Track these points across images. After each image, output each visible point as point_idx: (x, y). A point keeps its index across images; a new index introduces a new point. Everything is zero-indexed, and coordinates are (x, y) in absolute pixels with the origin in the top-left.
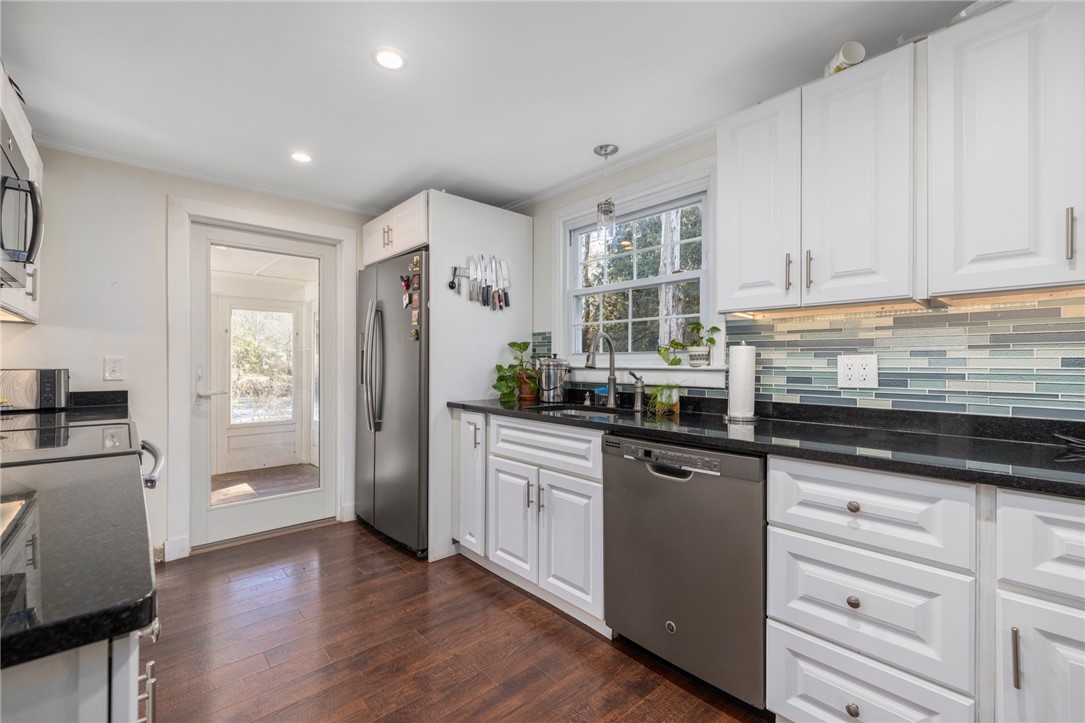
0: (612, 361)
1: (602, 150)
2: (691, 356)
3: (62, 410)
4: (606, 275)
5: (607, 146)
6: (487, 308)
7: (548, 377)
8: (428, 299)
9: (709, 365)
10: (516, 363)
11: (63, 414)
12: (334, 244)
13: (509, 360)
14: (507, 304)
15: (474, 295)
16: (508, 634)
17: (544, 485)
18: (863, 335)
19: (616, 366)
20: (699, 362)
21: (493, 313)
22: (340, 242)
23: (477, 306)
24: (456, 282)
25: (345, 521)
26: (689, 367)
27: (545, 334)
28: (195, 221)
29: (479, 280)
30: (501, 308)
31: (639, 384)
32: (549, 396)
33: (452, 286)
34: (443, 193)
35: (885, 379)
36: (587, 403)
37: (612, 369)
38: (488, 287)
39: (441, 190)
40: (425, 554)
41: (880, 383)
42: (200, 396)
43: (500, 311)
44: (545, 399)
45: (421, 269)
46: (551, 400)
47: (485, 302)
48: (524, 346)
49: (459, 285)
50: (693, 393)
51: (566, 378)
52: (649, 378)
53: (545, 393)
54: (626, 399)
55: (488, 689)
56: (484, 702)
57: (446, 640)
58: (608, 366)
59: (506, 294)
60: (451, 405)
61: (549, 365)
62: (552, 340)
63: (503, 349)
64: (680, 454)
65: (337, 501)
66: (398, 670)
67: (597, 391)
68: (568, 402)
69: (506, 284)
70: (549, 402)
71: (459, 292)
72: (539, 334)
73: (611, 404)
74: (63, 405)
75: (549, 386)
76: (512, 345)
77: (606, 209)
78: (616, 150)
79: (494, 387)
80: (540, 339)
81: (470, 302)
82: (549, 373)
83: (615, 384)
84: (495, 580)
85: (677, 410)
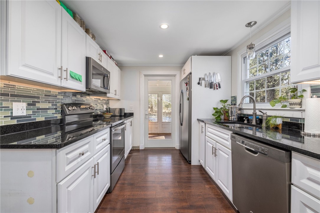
0: (254, 106)
1: (249, 25)
2: (290, 103)
3: (123, 116)
4: (257, 71)
5: (251, 23)
6: (212, 89)
7: (232, 112)
8: (191, 88)
9: (301, 107)
10: (223, 107)
11: (123, 117)
12: (175, 76)
13: (220, 106)
14: (220, 87)
15: (207, 85)
16: (201, 192)
17: (217, 148)
19: (257, 108)
20: (294, 106)
21: (214, 91)
22: (176, 75)
23: (208, 89)
24: (200, 82)
25: (177, 149)
26: (289, 108)
27: (234, 96)
28: (145, 76)
29: (209, 81)
30: (217, 89)
31: (265, 115)
32: (232, 118)
33: (199, 84)
34: (196, 56)
36: (246, 122)
37: (254, 109)
38: (212, 82)
39: (195, 55)
40: (190, 162)
42: (146, 115)
43: (217, 90)
44: (230, 119)
45: (189, 80)
46: (233, 120)
47: (211, 87)
48: (226, 101)
49: (201, 83)
50: (293, 120)
51: (239, 112)
52: (269, 113)
53: (230, 117)
54: (260, 121)
55: (186, 204)
56: (183, 207)
57: (183, 187)
58: (253, 108)
59: (219, 84)
60: (198, 120)
61: (232, 108)
62: (237, 99)
63: (218, 102)
64: (253, 144)
65: (175, 143)
66: (167, 189)
67: (249, 118)
68: (239, 121)
69: (220, 81)
70: (232, 121)
71: (201, 85)
72: (233, 97)
73: (254, 123)
74: (123, 115)
75: (232, 115)
76: (221, 101)
77: (251, 47)
78: (256, 23)
79: (213, 115)
80: (233, 98)
81: (205, 88)
82: (232, 110)
83: (256, 115)
84: (208, 176)
85: (280, 127)
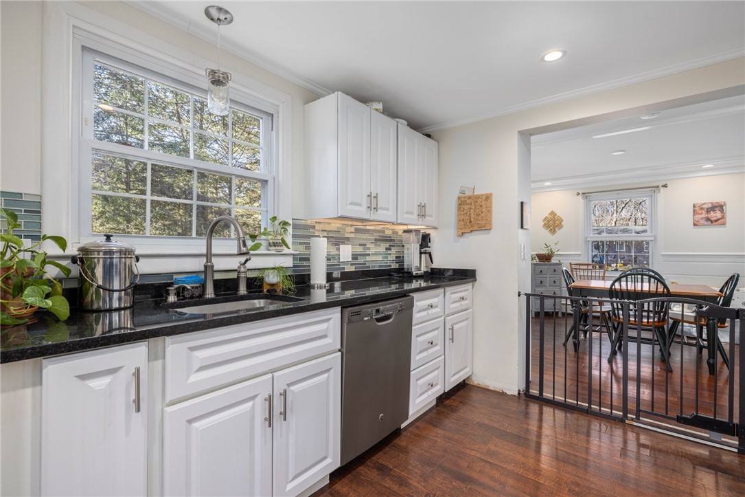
0: (209, 247)
18: (347, 236)
35: (355, 257)
36: (171, 299)
37: (209, 255)
41: (353, 259)
62: (46, 209)
83: (212, 272)
85: (278, 288)
